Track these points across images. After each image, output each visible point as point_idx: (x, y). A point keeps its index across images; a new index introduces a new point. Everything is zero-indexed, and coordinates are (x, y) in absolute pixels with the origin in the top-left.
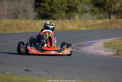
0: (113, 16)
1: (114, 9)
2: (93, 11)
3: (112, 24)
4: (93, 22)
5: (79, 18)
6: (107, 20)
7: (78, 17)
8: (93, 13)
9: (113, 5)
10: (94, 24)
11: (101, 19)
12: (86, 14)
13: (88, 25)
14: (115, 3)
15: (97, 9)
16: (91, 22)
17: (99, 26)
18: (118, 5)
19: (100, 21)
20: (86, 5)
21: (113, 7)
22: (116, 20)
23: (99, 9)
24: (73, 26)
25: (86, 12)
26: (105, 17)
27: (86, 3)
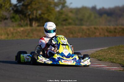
0: (35, 24)
1: (36, 16)
2: (13, 17)
3: (34, 33)
4: (14, 30)
6: (29, 28)
8: (13, 20)
9: (35, 12)
10: (15, 31)
11: (22, 26)
12: (6, 21)
13: (9, 32)
14: (37, 10)
15: (17, 16)
16: (12, 29)
17: (21, 34)
18: (39, 12)
19: (22, 29)
21: (35, 14)
22: (38, 28)
23: (20, 16)
25: (6, 19)
26: (27, 25)
27: (6, 10)
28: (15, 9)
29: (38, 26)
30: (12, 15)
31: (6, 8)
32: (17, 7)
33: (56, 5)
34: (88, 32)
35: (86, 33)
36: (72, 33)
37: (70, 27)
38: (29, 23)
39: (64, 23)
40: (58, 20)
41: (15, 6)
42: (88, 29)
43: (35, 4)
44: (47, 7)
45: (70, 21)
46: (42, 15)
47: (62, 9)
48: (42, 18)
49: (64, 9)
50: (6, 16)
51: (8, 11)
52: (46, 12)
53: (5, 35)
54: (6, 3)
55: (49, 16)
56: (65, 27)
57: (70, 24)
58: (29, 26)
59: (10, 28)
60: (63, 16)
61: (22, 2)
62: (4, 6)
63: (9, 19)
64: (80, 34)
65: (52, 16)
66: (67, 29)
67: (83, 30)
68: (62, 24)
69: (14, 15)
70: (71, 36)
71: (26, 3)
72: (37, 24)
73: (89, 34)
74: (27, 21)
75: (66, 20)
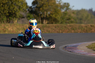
0: (45, 22)
1: (46, 16)
2: (29, 16)
3: (45, 28)
5: (17, 23)
7: (16, 21)
8: (28, 18)
9: (45, 12)
12: (23, 19)
14: (47, 11)
15: (32, 16)
18: (49, 13)
20: (23, 12)
21: (45, 14)
22: (48, 25)
23: (34, 16)
24: (12, 29)
25: (23, 17)
27: (24, 11)
28: (30, 10)
29: (48, 23)
30: (28, 15)
31: (24, 9)
32: (32, 8)
33: (62, 7)
34: (86, 29)
35: (84, 29)
36: (74, 29)
37: (72, 24)
38: (40, 21)
39: (68, 21)
40: (63, 19)
41: (31, 7)
42: (86, 27)
43: (46, 6)
44: (55, 9)
45: (72, 20)
46: (51, 15)
47: (66, 10)
48: (51, 17)
49: (67, 11)
50: (23, 15)
51: (25, 12)
52: (54, 13)
53: (22, 30)
54: (24, 5)
55: (56, 16)
56: (68, 25)
57: (72, 22)
58: (40, 23)
59: (26, 25)
60: (67, 16)
61: (36, 5)
62: (22, 7)
63: (25, 18)
64: (80, 30)
65: (59, 16)
66: (70, 26)
67: (82, 27)
68: (66, 22)
69: (29, 15)
70: (73, 31)
71: (39, 6)
72: (46, 22)
73: (86, 30)
74: (39, 19)
75: (69, 19)
